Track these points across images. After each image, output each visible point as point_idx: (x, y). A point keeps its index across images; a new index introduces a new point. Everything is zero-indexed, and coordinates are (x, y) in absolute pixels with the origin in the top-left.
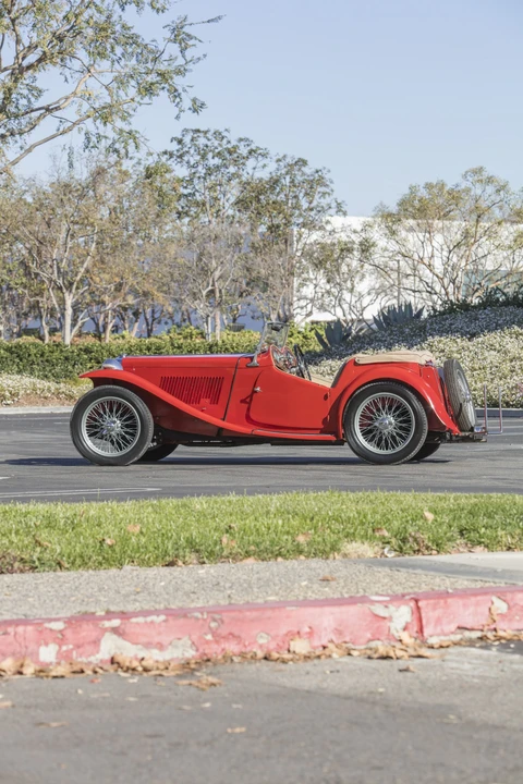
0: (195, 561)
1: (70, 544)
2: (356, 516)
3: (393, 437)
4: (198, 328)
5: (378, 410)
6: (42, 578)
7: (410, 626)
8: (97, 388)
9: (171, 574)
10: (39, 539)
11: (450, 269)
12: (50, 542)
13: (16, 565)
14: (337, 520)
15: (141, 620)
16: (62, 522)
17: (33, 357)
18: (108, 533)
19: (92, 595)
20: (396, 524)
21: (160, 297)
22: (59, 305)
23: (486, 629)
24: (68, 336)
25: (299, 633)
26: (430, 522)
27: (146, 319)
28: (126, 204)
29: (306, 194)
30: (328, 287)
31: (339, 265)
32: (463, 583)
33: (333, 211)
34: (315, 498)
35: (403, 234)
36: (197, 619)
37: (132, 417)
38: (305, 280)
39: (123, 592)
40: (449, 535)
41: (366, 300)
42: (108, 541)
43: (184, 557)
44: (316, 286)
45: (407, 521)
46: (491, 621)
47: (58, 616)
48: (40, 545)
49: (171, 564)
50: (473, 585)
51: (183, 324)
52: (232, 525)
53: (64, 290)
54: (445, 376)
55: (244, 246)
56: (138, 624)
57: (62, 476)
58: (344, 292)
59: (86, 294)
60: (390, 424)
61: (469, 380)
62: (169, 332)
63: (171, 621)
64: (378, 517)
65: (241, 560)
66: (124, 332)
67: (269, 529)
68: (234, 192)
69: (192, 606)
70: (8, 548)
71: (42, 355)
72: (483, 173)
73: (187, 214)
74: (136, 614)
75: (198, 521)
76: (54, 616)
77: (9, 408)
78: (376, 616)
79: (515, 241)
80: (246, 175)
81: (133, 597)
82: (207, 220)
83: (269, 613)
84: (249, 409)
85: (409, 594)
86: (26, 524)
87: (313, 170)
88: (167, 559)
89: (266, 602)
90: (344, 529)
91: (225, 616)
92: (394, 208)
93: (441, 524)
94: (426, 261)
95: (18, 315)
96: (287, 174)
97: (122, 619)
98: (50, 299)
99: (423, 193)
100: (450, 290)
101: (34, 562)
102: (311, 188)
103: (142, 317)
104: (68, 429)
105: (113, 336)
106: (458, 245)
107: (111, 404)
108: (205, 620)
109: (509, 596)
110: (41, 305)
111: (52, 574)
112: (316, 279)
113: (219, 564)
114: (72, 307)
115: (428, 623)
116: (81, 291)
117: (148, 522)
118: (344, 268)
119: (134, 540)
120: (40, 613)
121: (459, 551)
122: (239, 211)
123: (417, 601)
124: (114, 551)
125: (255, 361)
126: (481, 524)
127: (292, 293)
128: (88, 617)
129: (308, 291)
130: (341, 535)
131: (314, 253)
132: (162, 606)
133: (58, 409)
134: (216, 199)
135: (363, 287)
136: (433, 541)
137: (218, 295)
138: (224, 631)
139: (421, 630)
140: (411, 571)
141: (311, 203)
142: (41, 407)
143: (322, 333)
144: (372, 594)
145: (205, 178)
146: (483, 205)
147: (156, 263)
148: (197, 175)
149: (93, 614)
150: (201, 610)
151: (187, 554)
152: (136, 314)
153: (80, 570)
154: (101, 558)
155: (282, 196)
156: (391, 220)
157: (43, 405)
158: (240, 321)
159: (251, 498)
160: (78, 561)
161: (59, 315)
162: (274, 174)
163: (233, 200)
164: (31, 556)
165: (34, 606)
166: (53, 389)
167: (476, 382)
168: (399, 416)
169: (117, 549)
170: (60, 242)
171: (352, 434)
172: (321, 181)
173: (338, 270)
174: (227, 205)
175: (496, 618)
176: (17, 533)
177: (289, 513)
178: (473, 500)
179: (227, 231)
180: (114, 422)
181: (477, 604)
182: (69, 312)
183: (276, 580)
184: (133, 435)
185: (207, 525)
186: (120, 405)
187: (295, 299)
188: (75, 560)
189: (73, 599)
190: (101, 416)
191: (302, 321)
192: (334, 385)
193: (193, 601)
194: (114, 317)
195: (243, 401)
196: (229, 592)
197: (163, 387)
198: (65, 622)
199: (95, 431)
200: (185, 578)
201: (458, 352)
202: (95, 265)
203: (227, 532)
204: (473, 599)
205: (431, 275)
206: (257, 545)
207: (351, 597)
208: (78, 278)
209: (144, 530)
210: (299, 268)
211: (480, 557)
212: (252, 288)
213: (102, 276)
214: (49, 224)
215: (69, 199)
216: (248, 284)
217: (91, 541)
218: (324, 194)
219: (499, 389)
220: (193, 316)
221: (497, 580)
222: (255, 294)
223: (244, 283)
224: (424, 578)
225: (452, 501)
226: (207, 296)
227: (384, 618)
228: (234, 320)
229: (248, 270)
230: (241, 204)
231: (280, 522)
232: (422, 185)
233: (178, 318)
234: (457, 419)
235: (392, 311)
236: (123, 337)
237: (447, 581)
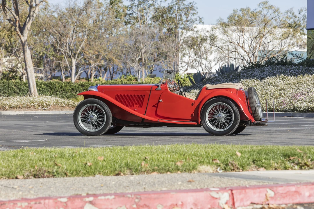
0: (129, 174)
1: (71, 165)
2: (205, 153)
3: (224, 123)
4: (134, 76)
5: (217, 110)
6: (58, 180)
7: (229, 202)
8: (86, 100)
9: (118, 179)
10: (57, 163)
11: (252, 49)
12: (62, 164)
13: (46, 174)
14: (195, 155)
15: (103, 198)
16: (67, 155)
17: (57, 88)
18: (88, 160)
19: (80, 187)
20: (223, 158)
21: (116, 61)
22: (70, 66)
23: (264, 203)
24: (74, 79)
25: (176, 205)
26: (239, 157)
27: (110, 72)
28: (101, 18)
29: (185, 14)
30: (195, 57)
31: (201, 47)
32: (254, 183)
33: (198, 22)
34: (186, 147)
35: (230, 32)
36: (129, 198)
37: (102, 113)
38: (184, 54)
39: (95, 186)
40: (248, 162)
41: (213, 64)
42: (89, 164)
43: (124, 171)
44: (189, 57)
45: (229, 157)
46: (266, 200)
47: (64, 196)
48: (57, 165)
49: (118, 174)
50: (258, 184)
51: (127, 74)
52: (147, 157)
53: (72, 57)
54: (248, 95)
55: (156, 38)
56: (101, 200)
57: (69, 140)
58: (203, 60)
59: (82, 60)
60: (223, 117)
61: (260, 99)
62: (121, 78)
63: (117, 199)
64: (215, 154)
65: (151, 173)
66: (100, 78)
67: (164, 159)
68: (151, 13)
69: (127, 192)
70: (42, 167)
71: (61, 88)
72: (268, 4)
73: (129, 23)
74: (100, 195)
75: (131, 156)
76: (62, 195)
77: (45, 111)
78: (213, 197)
79: (282, 35)
80: (157, 5)
81: (99, 188)
82: (139, 26)
83: (163, 195)
84: (156, 110)
85: (228, 187)
86: (51, 156)
87: (189, 3)
88: (116, 172)
89: (161, 191)
90: (199, 160)
91: (143, 197)
92: (226, 20)
93: (244, 158)
94: (241, 45)
95: (50, 70)
96: (176, 4)
97: (94, 197)
98: (65, 62)
99: (240, 13)
100: (252, 59)
101: (54, 173)
102: (188, 11)
103: (108, 71)
104: (72, 121)
105: (95, 80)
106: (256, 38)
107: (92, 107)
108: (133, 198)
109: (275, 189)
110: (61, 65)
111: (62, 178)
112: (189, 53)
113: (140, 175)
114: (76, 66)
115: (237, 200)
116: (80, 58)
117: (108, 156)
118: (203, 49)
119: (100, 163)
120: (56, 194)
121: (252, 170)
122: (154, 21)
123: (232, 190)
124: (91, 168)
125: (160, 87)
126: (263, 158)
127: (178, 60)
128: (78, 196)
129: (186, 59)
130: (197, 162)
131: (188, 41)
132: (113, 192)
133: (69, 112)
134: (143, 16)
135: (211, 57)
136: (240, 165)
137: (143, 60)
138: (142, 203)
139: (234, 204)
140: (229, 178)
141: (187, 18)
142: (60, 111)
143: (192, 78)
144: (211, 187)
145: (138, 6)
146: (267, 19)
147: (115, 46)
148: (134, 5)
149: (81, 195)
150: (131, 194)
151: (126, 170)
152: (105, 70)
153: (75, 177)
154: (85, 172)
155: (174, 15)
156: (224, 25)
157: (62, 110)
158: (154, 73)
159: (156, 146)
160: (75, 173)
161: (69, 69)
162: (170, 5)
163: (151, 16)
164: (53, 170)
165: (53, 191)
166: (66, 103)
167: (263, 100)
168: (226, 113)
169: (93, 167)
170: (70, 35)
171: (205, 121)
172: (192, 8)
173: (200, 50)
174: (148, 19)
175: (269, 199)
176: (46, 160)
177: (173, 152)
178: (260, 148)
179: (148, 31)
180: (94, 116)
181: (260, 192)
182: (74, 67)
183: (167, 182)
184: (102, 122)
185: (135, 157)
186: (96, 107)
187: (180, 63)
188: (73, 172)
189: (72, 189)
190: (87, 113)
191: (183, 73)
192: (196, 99)
193: (127, 190)
194: (95, 71)
195: (154, 106)
196: (144, 186)
197: (116, 99)
198: (68, 198)
199: (85, 120)
200: (124, 180)
201: (255, 86)
202: (86, 46)
203: (144, 160)
204: (258, 190)
205: (243, 51)
206: (158, 166)
207: (201, 189)
208: (78, 52)
209: (105, 159)
210: (181, 49)
211: (262, 172)
212: (160, 57)
213: (90, 51)
214: (65, 27)
215: (74, 15)
216: (158, 56)
217: (81, 164)
218: (194, 14)
219: (274, 103)
220: (132, 71)
221: (269, 182)
222: (161, 61)
223: (156, 55)
224: (235, 181)
225: (250, 148)
226: (139, 61)
227: (216, 198)
228: (151, 73)
229: (158, 49)
230: (155, 18)
231: (169, 156)
232: (239, 9)
233: (125, 71)
234: (253, 115)
235: (224, 67)
236: (99, 80)
237: (247, 183)
